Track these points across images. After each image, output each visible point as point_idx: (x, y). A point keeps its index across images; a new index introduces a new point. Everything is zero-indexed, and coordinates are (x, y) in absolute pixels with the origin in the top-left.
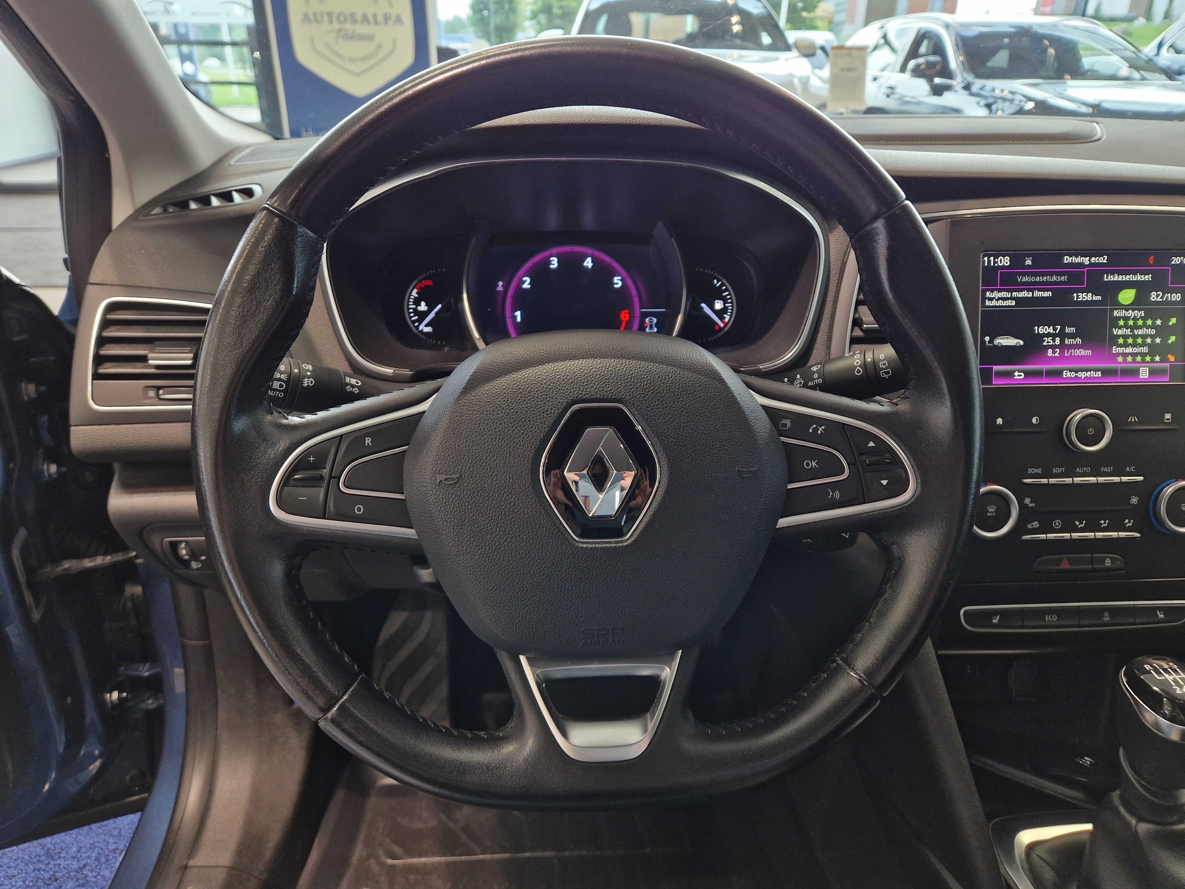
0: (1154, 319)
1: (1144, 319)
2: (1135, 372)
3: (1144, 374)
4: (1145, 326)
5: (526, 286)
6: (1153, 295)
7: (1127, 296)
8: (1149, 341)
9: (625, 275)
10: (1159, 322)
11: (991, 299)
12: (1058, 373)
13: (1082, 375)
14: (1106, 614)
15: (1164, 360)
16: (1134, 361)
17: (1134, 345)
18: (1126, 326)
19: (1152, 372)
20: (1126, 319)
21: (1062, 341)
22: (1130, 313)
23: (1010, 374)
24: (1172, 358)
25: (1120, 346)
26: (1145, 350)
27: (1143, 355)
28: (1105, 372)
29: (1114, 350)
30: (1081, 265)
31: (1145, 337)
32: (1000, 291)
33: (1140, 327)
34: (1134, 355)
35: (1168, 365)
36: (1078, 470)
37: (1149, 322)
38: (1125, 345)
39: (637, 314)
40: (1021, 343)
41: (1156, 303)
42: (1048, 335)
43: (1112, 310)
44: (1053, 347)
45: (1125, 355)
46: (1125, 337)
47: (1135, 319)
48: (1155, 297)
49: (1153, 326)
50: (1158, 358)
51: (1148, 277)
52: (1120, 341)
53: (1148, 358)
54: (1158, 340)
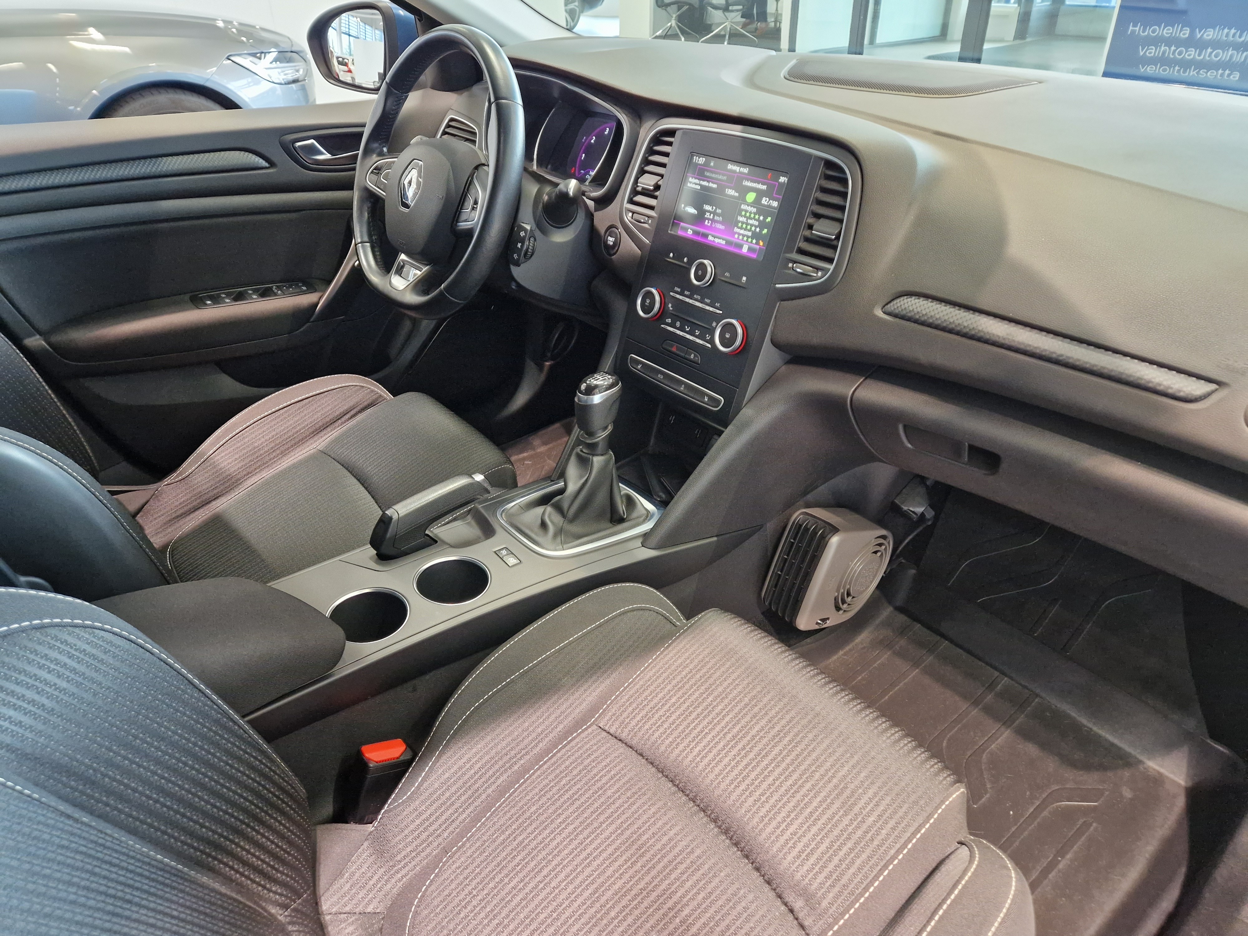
0: (760, 216)
1: (755, 214)
2: (741, 247)
3: (745, 249)
4: (754, 219)
5: (592, 141)
6: (764, 199)
7: (751, 197)
8: (753, 228)
10: (761, 218)
11: (690, 183)
12: (705, 236)
13: (717, 240)
14: (683, 386)
15: (757, 243)
16: (743, 240)
17: (746, 229)
18: (745, 216)
19: (750, 249)
20: (746, 211)
21: (714, 217)
22: (749, 209)
23: (686, 230)
24: (761, 244)
25: (738, 228)
26: (750, 234)
27: (748, 237)
28: (727, 242)
29: (736, 230)
30: (735, 172)
31: (752, 225)
32: (696, 178)
33: (751, 219)
34: (744, 236)
35: (758, 247)
36: (695, 296)
37: (757, 217)
38: (741, 228)
40: (696, 212)
41: (764, 205)
42: (709, 211)
43: (741, 204)
44: (709, 219)
45: (739, 234)
46: (743, 223)
47: (751, 213)
48: (765, 201)
49: (758, 220)
50: (754, 241)
51: (764, 187)
52: (740, 225)
53: (750, 240)
54: (758, 230)
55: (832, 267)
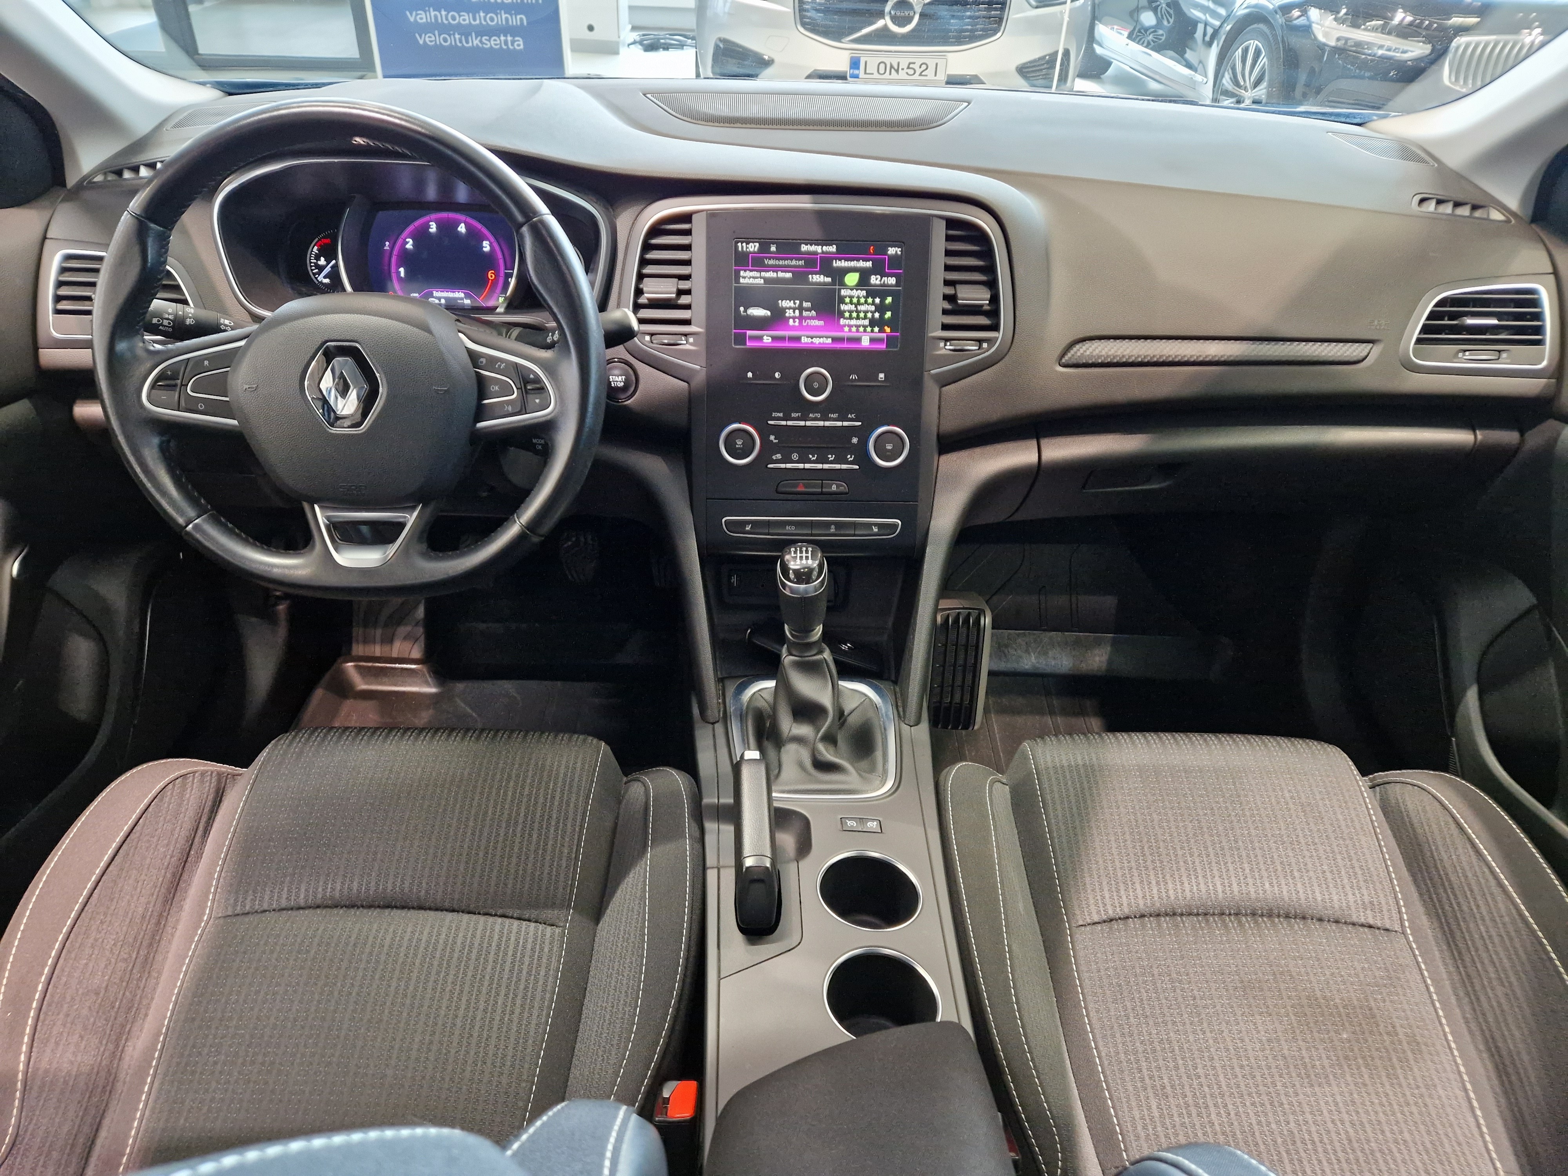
0: (874, 298)
1: (866, 298)
2: (858, 340)
3: (865, 342)
4: (866, 303)
5: (409, 246)
6: (873, 278)
7: (852, 279)
8: (869, 315)
9: (492, 239)
10: (877, 300)
11: (744, 278)
12: (798, 339)
13: (816, 341)
14: (833, 527)
15: (881, 331)
16: (858, 331)
17: (858, 318)
18: (851, 302)
19: (872, 340)
20: (851, 297)
21: (801, 313)
22: (855, 293)
23: (760, 338)
24: (888, 330)
25: (847, 319)
26: (866, 322)
27: (865, 327)
28: (835, 340)
29: (842, 322)
30: (815, 253)
31: (866, 312)
32: (751, 271)
33: (862, 304)
34: (858, 326)
36: (811, 415)
37: (870, 300)
38: (851, 318)
39: (502, 274)
40: (769, 313)
41: (875, 285)
42: (790, 308)
43: (839, 290)
44: (794, 318)
45: (850, 326)
46: (851, 312)
47: (858, 298)
48: (875, 280)
49: (873, 303)
50: (876, 329)
51: (869, 264)
52: (847, 315)
53: (869, 329)
54: (877, 315)
55: (999, 335)
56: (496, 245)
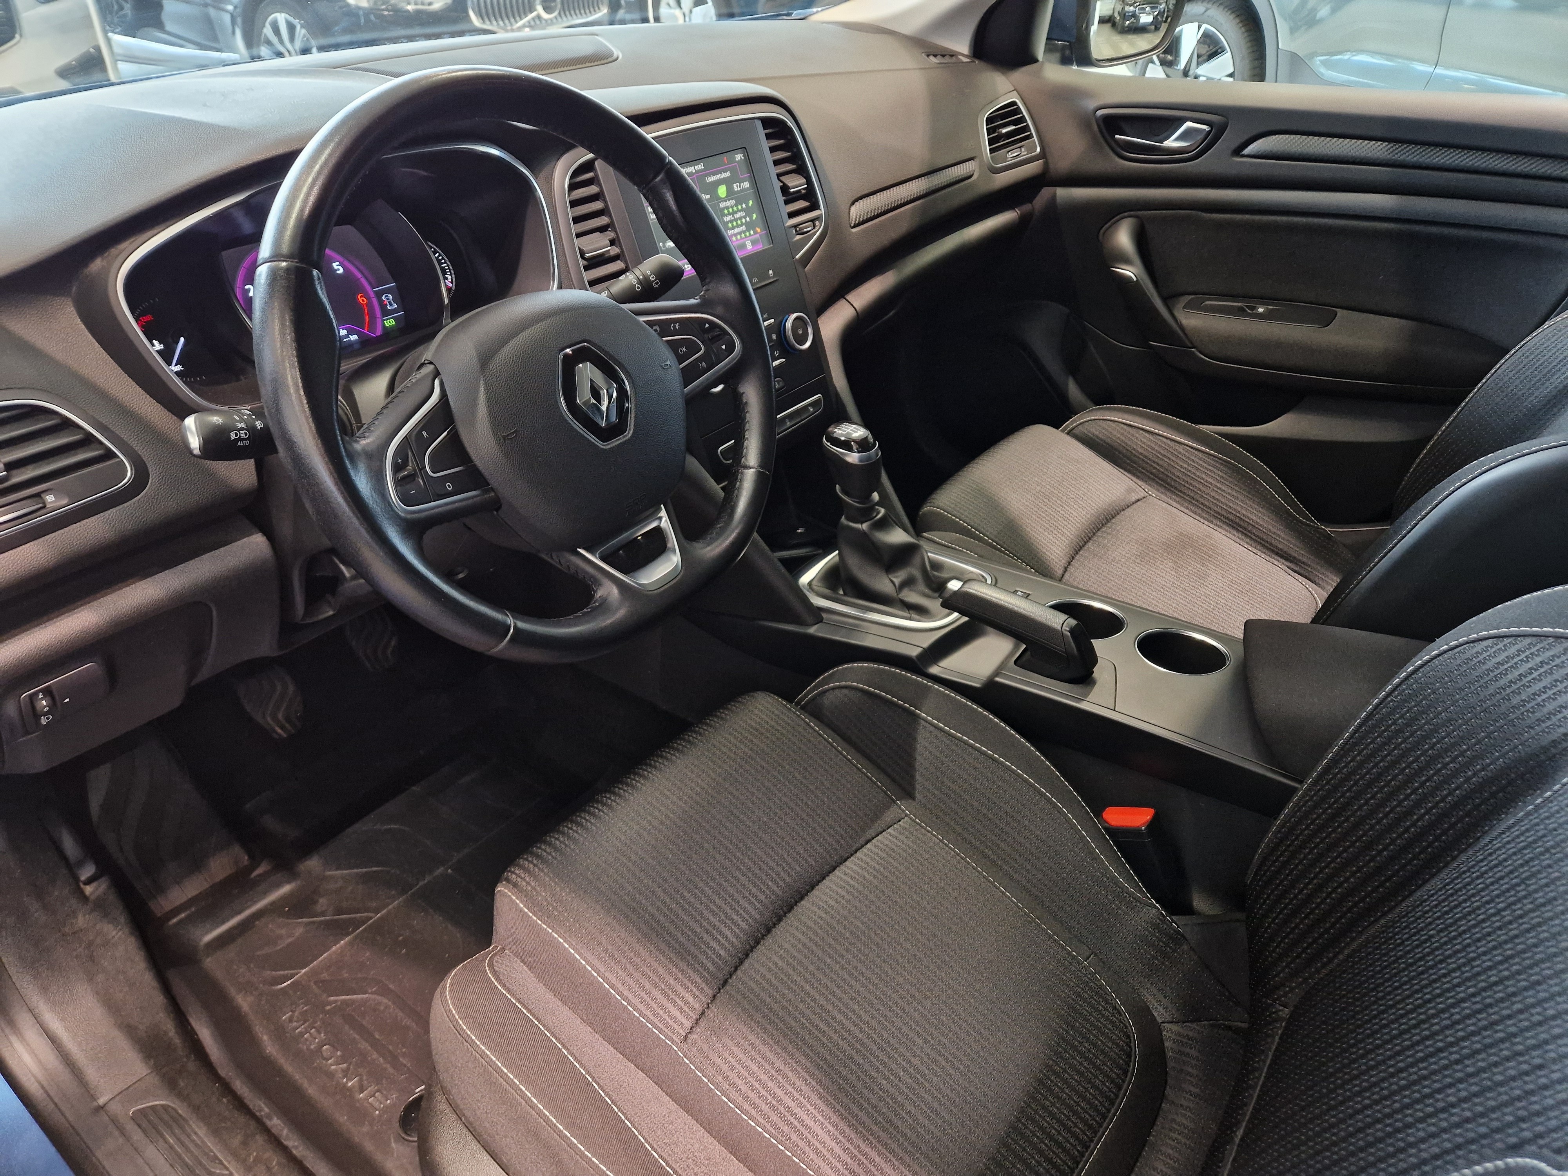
0: (741, 204)
1: (736, 205)
2: (745, 246)
3: (749, 246)
4: (738, 211)
6: (735, 185)
7: (722, 191)
8: (744, 221)
9: (342, 259)
10: (744, 206)
15: (755, 233)
16: (741, 238)
17: (738, 226)
18: (729, 214)
19: (753, 243)
20: (727, 208)
22: (728, 203)
24: (759, 230)
25: (731, 229)
26: (744, 228)
27: (744, 232)
29: (729, 233)
30: (693, 173)
31: (740, 218)
33: (736, 213)
34: (740, 233)
35: (758, 236)
37: (740, 207)
38: (733, 228)
39: (372, 295)
41: (738, 192)
43: (718, 203)
45: (735, 235)
46: (731, 221)
47: (732, 207)
48: (736, 187)
49: (742, 210)
50: (752, 232)
51: (728, 174)
52: (730, 225)
53: (747, 234)
54: (748, 219)
55: (822, 212)
56: (346, 263)
